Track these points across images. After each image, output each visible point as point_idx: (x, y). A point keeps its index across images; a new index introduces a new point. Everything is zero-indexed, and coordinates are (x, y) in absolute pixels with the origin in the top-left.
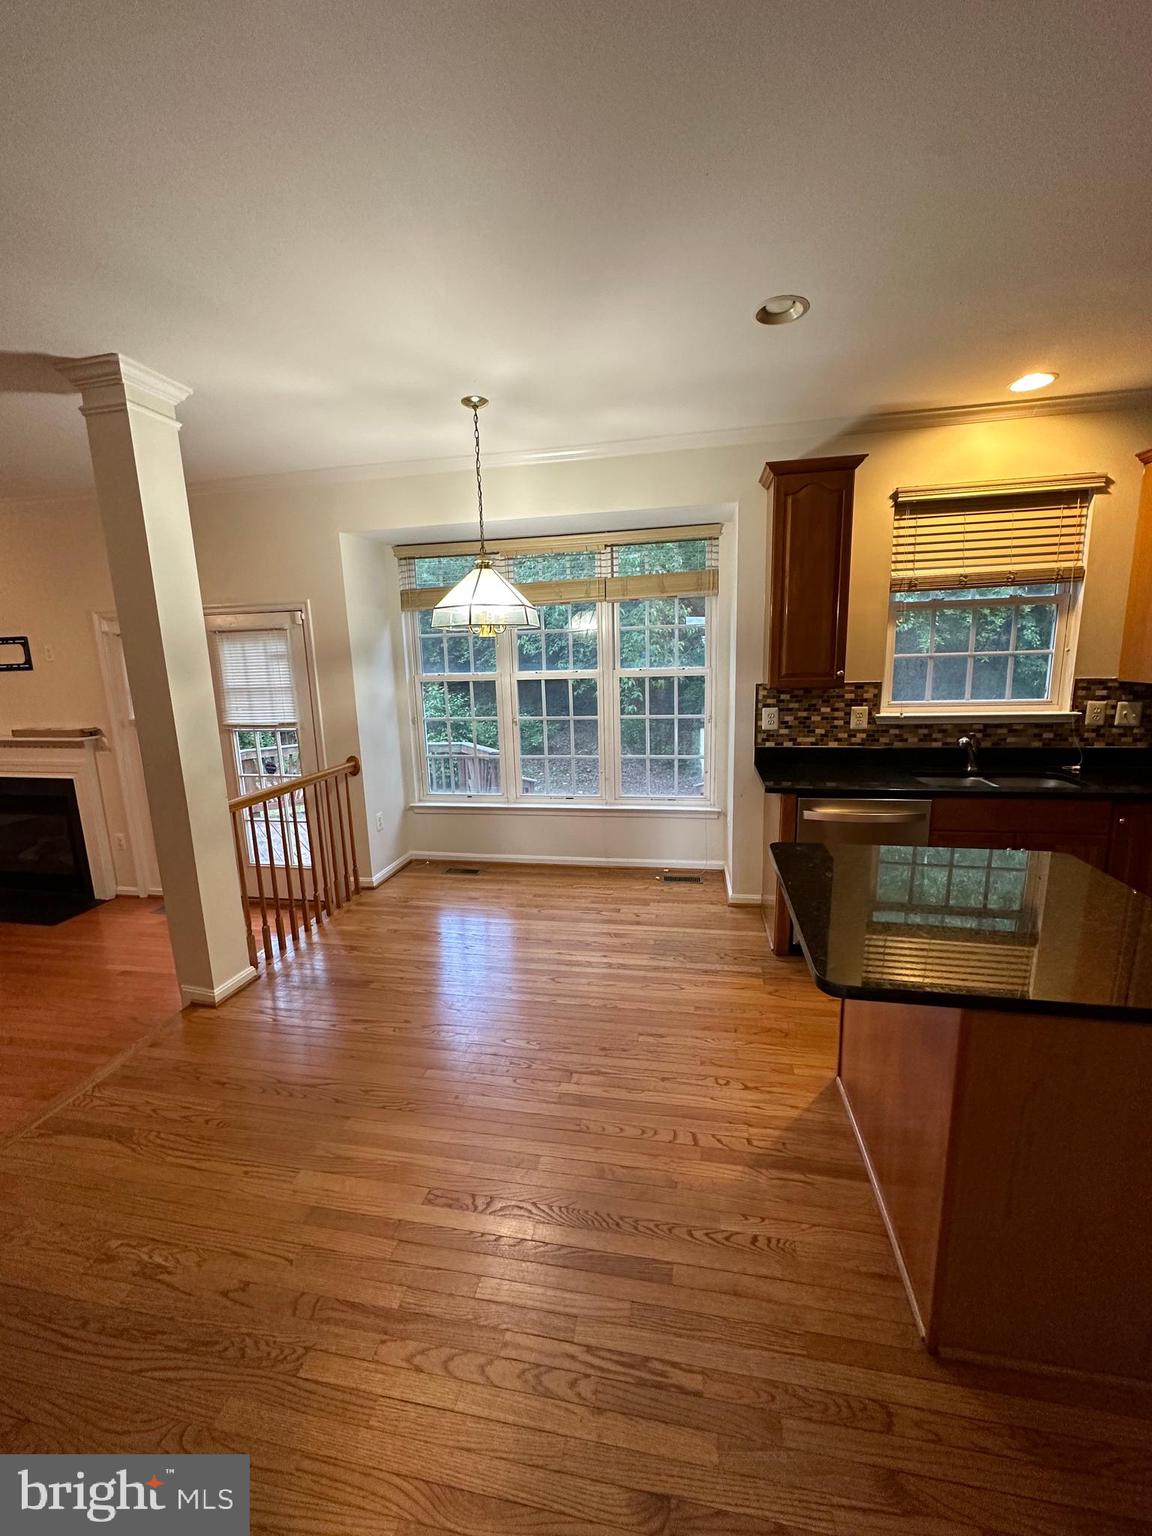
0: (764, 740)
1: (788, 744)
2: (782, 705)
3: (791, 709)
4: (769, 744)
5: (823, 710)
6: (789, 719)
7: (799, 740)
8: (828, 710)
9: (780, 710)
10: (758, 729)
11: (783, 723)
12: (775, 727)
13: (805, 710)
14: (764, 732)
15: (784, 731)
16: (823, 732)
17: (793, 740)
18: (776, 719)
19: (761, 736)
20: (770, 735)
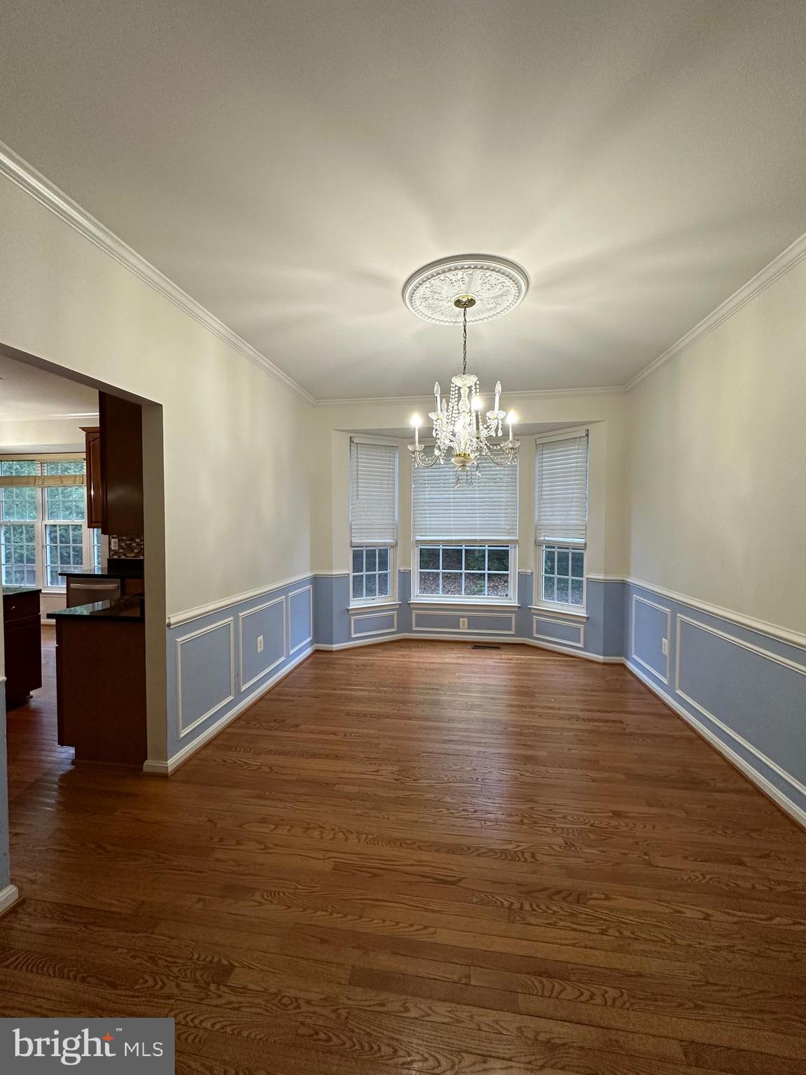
0: (114, 555)
1: (123, 557)
2: (120, 538)
3: (124, 540)
4: (116, 557)
5: (137, 540)
6: (123, 544)
7: (128, 555)
8: (139, 540)
9: (119, 540)
10: (110, 549)
11: (120, 547)
12: (117, 548)
13: (129, 540)
14: (113, 550)
15: (121, 551)
16: (137, 551)
17: (125, 555)
18: (117, 544)
19: (112, 553)
20: (116, 553)
